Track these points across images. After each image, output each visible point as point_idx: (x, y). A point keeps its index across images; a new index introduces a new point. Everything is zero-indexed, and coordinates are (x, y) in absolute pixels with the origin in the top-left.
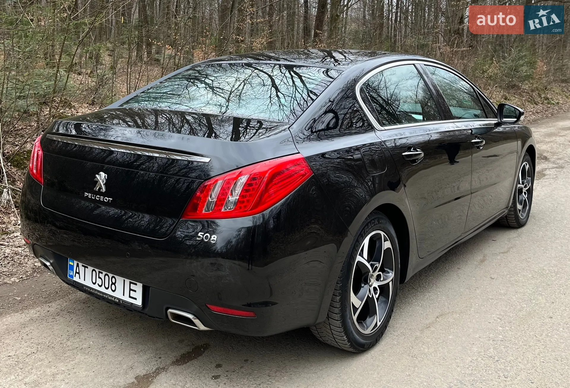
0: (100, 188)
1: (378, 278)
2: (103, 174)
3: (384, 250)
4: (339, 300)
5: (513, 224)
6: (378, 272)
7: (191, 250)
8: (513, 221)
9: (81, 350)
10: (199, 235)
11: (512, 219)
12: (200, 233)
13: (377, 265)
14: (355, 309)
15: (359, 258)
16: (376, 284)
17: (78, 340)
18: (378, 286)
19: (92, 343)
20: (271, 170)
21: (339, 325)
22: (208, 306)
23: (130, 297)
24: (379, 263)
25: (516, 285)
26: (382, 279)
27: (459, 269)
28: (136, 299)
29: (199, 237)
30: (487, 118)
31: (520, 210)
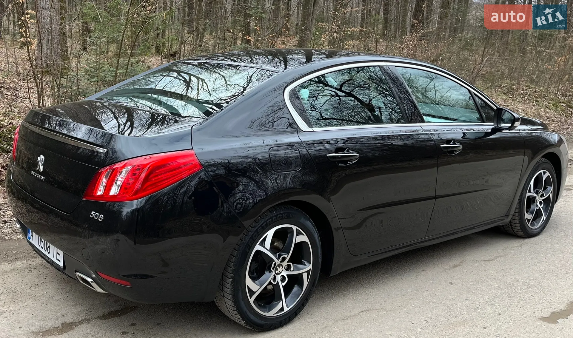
0: (39, 169)
1: (288, 268)
2: (42, 156)
3: (295, 244)
4: (231, 282)
5: (519, 233)
6: (287, 262)
7: (86, 226)
8: (518, 230)
9: (34, 297)
10: (92, 213)
11: (517, 228)
12: (93, 212)
13: (286, 256)
14: (252, 293)
15: (258, 247)
16: (285, 273)
17: (37, 289)
18: (287, 275)
19: (46, 293)
20: (154, 162)
21: (232, 304)
22: (98, 272)
23: (57, 259)
24: (288, 255)
25: (472, 292)
26: (292, 269)
27: (423, 270)
28: (60, 261)
29: (92, 215)
30: (484, 122)
31: (529, 220)
